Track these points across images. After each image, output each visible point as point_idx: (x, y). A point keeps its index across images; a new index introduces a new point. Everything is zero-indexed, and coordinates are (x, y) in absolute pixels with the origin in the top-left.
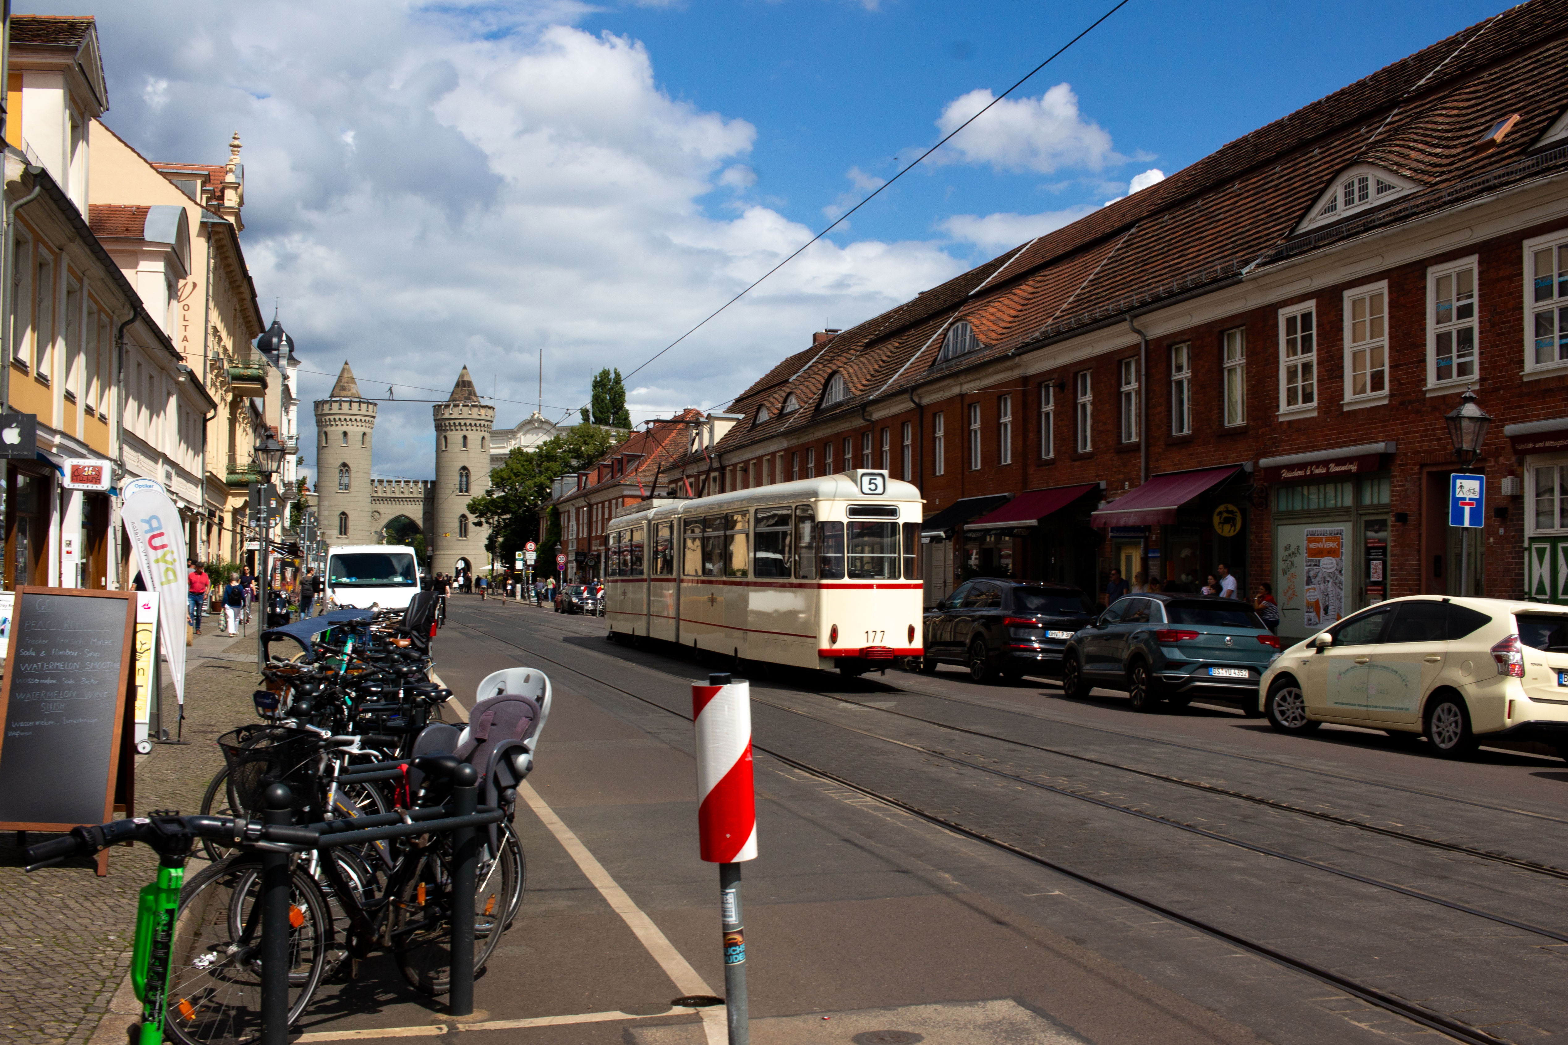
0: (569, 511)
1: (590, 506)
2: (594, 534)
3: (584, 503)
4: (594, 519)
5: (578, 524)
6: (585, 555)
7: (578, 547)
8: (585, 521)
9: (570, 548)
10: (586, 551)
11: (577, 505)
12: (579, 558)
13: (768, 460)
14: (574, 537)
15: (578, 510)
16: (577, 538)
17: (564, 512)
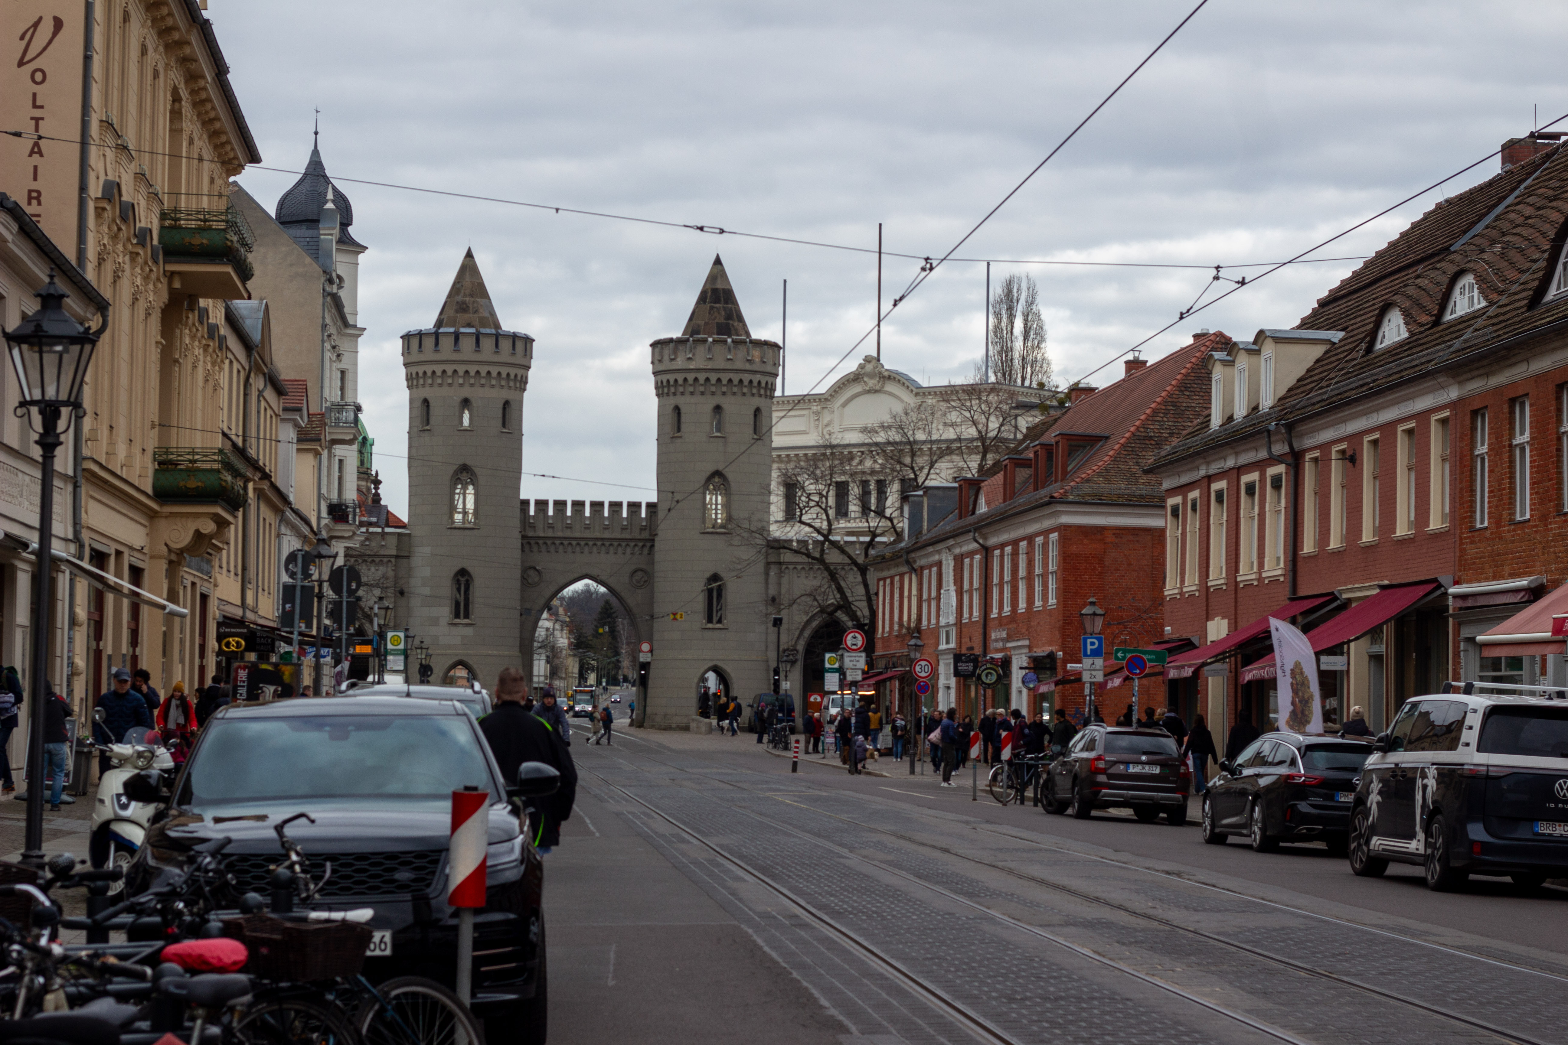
0: (939, 564)
1: (987, 551)
2: (994, 614)
3: (974, 546)
4: (996, 580)
5: (960, 593)
6: (975, 660)
7: (960, 643)
8: (976, 585)
9: (943, 646)
10: (978, 651)
11: (957, 551)
12: (962, 667)
13: (1410, 432)
14: (952, 619)
15: (959, 561)
16: (959, 623)
17: (930, 567)
